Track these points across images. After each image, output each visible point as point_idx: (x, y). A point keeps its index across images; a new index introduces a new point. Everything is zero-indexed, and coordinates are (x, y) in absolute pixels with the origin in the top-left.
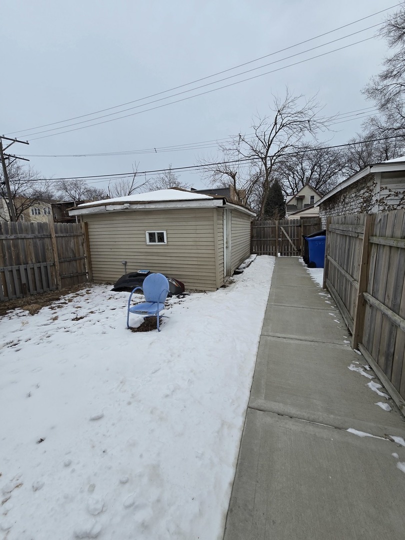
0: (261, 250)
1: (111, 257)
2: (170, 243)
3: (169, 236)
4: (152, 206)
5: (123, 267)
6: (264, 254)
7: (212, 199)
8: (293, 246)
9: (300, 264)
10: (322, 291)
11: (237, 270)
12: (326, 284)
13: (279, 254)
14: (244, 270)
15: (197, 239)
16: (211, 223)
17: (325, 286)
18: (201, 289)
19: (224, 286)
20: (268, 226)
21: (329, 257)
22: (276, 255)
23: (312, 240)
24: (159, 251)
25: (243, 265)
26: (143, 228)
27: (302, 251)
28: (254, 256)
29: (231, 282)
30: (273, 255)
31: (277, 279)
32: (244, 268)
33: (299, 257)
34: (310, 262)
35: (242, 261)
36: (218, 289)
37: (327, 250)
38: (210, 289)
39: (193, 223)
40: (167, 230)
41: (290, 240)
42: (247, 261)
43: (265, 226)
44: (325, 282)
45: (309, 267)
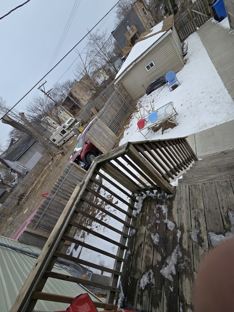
0: (186, 35)
1: (137, 87)
2: (156, 64)
3: (155, 62)
4: (144, 55)
5: (143, 87)
6: (189, 35)
7: (167, 32)
8: (204, 15)
9: (214, 24)
10: (230, 30)
11: (184, 54)
12: (231, 26)
13: (198, 28)
14: (187, 51)
15: (167, 53)
16: (169, 42)
17: (231, 27)
18: (177, 71)
19: (185, 64)
20: (184, 16)
21: (228, 12)
22: (196, 30)
23: (216, 5)
24: (153, 71)
25: (185, 50)
26: (143, 67)
27: (211, 14)
28: (185, 41)
29: (186, 60)
30: (194, 32)
31: (206, 43)
32: (187, 50)
33: (211, 19)
34: (219, 18)
35: (182, 49)
36: (183, 66)
37: (227, 9)
38: (181, 68)
39: (162, 48)
40: (153, 60)
41: (201, 14)
42: (185, 46)
43: (182, 19)
44: (230, 25)
45: (220, 22)
